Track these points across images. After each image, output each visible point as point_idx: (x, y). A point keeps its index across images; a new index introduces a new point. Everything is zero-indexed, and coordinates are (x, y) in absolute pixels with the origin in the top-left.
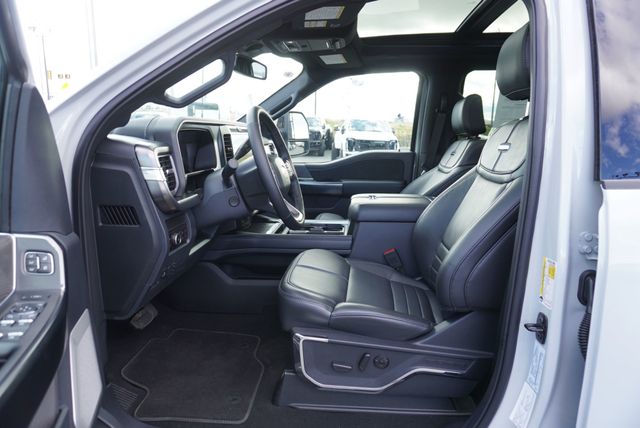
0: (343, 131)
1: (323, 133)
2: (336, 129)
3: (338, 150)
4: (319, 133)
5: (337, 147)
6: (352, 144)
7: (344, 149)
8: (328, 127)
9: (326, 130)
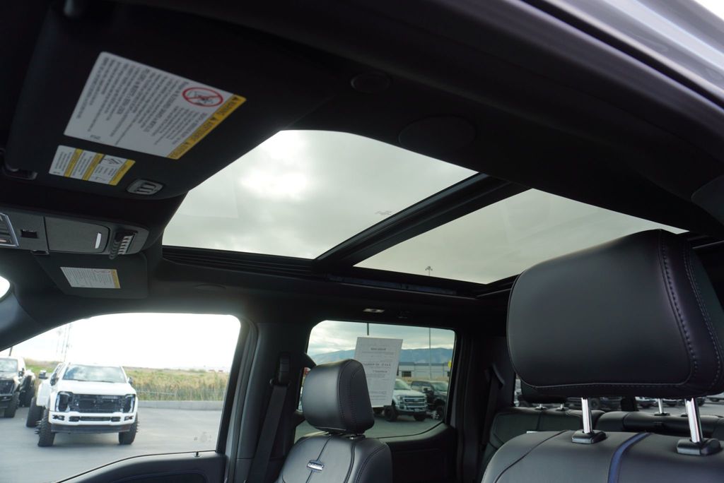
0: (54, 381)
1: (18, 381)
2: (43, 377)
3: (42, 409)
4: (12, 382)
5: (39, 403)
6: (66, 401)
7: (52, 407)
8: (28, 373)
9: (23, 378)
